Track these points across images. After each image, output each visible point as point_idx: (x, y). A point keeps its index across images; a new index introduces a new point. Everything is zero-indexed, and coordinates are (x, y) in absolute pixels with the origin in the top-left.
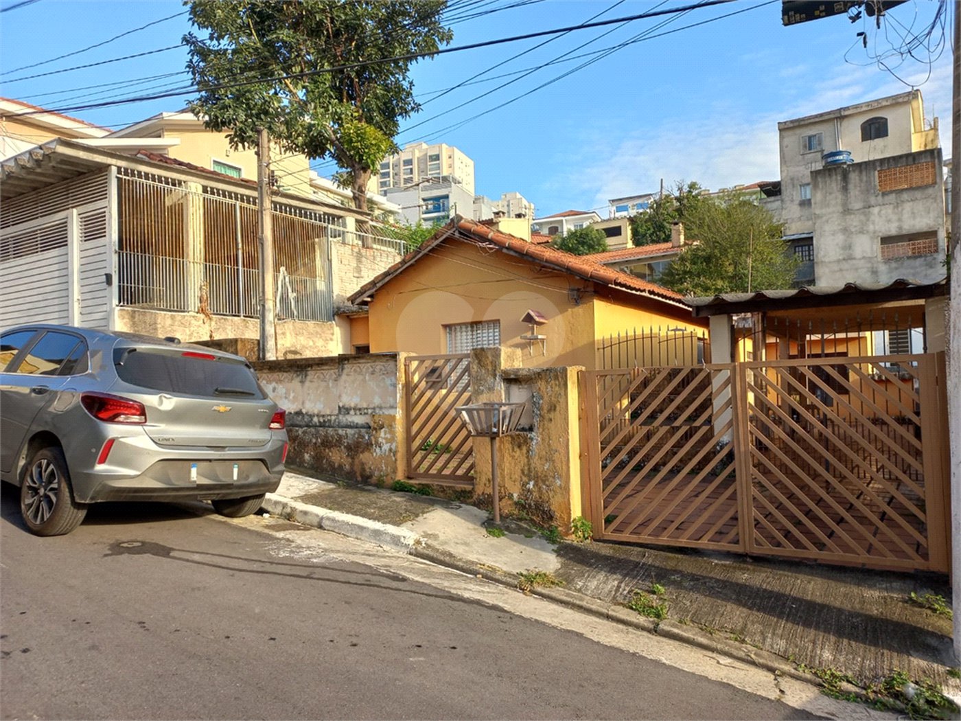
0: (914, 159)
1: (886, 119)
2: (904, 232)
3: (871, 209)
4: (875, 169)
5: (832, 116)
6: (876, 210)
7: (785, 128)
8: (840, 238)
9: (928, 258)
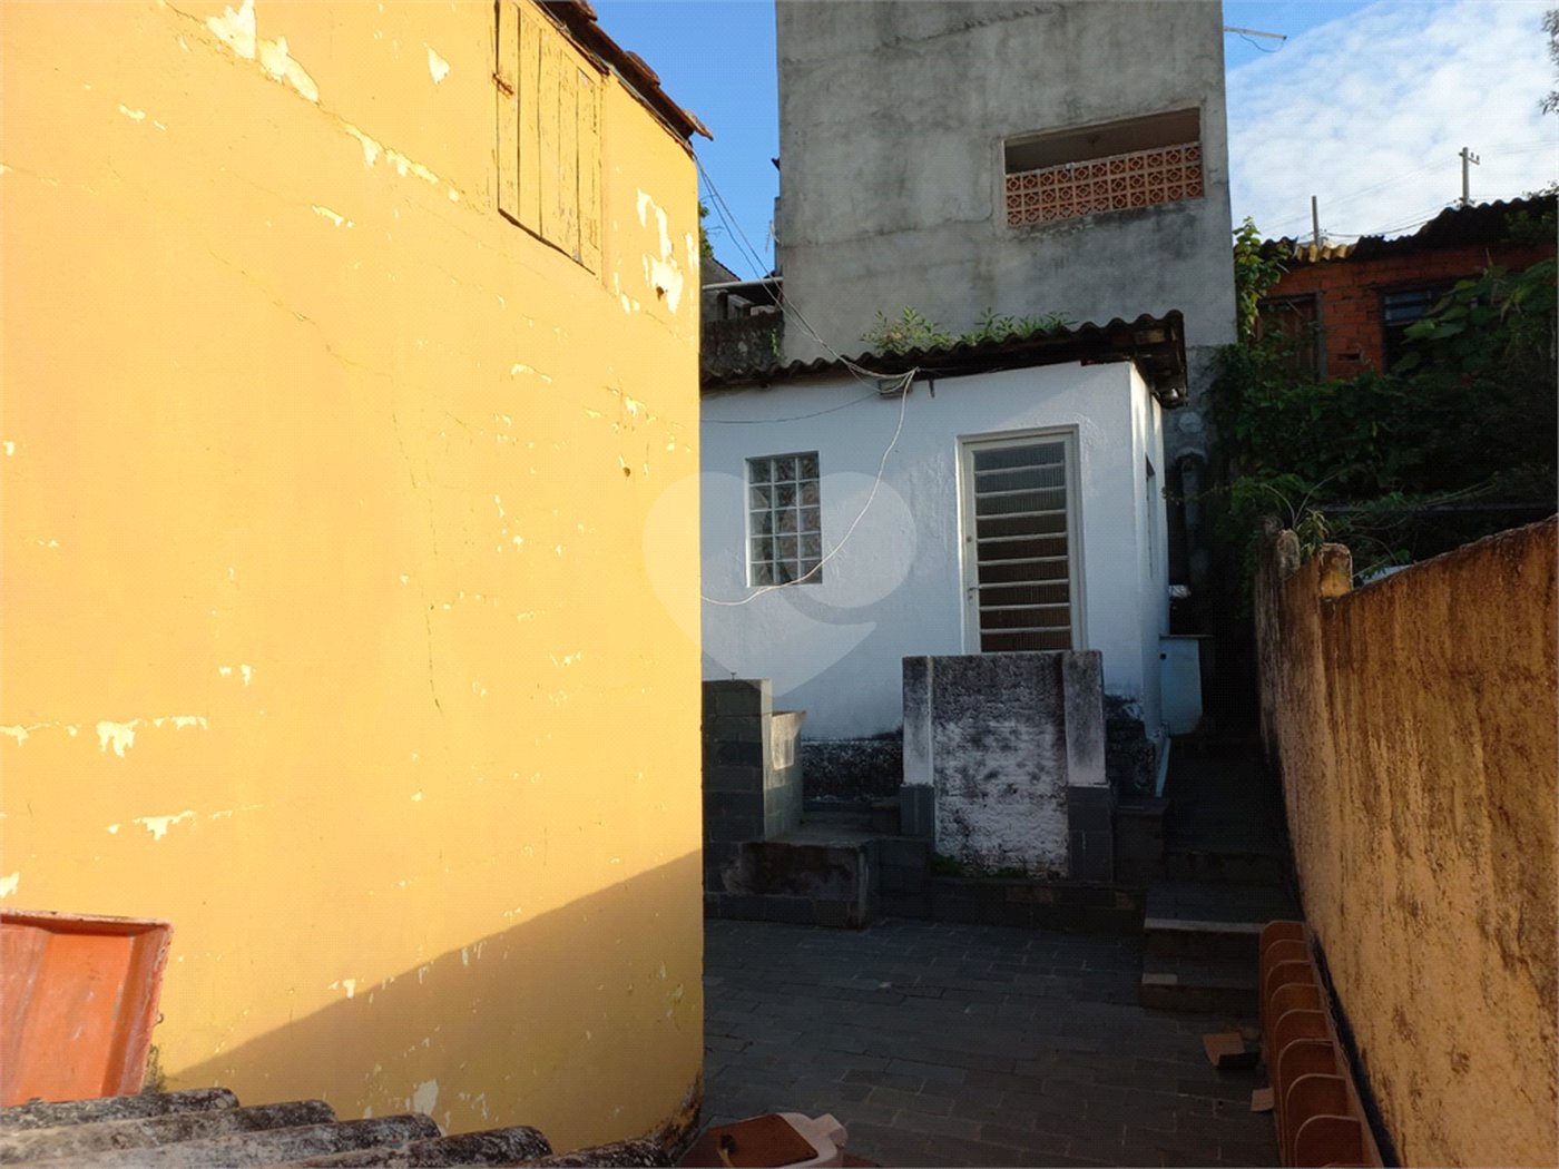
2: (1088, 118)
3: (975, 32)
6: (989, 37)
8: (869, 149)
9: (1169, 219)
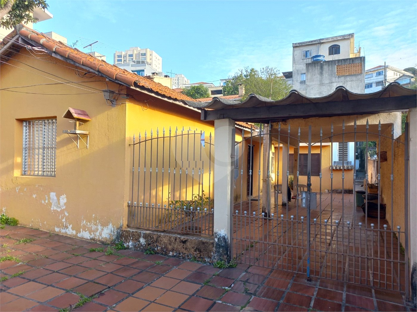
0: (353, 61)
1: (340, 46)
3: (333, 84)
4: (336, 65)
5: (316, 42)
7: (296, 46)
